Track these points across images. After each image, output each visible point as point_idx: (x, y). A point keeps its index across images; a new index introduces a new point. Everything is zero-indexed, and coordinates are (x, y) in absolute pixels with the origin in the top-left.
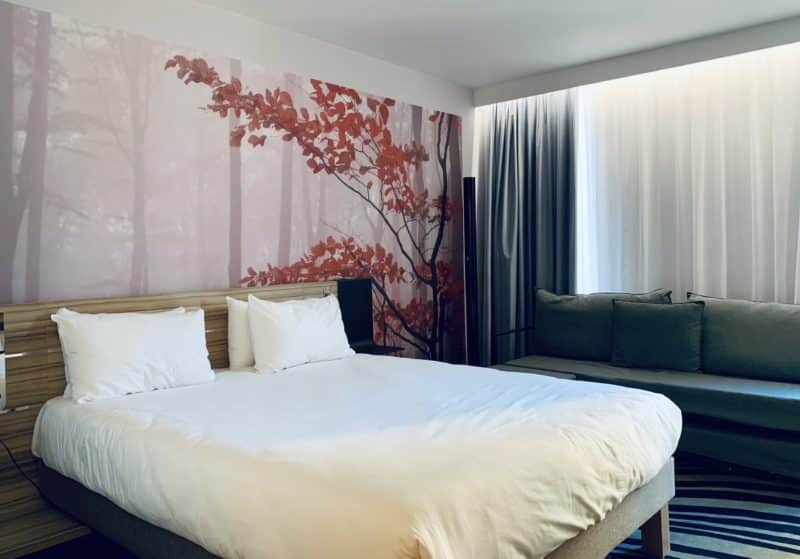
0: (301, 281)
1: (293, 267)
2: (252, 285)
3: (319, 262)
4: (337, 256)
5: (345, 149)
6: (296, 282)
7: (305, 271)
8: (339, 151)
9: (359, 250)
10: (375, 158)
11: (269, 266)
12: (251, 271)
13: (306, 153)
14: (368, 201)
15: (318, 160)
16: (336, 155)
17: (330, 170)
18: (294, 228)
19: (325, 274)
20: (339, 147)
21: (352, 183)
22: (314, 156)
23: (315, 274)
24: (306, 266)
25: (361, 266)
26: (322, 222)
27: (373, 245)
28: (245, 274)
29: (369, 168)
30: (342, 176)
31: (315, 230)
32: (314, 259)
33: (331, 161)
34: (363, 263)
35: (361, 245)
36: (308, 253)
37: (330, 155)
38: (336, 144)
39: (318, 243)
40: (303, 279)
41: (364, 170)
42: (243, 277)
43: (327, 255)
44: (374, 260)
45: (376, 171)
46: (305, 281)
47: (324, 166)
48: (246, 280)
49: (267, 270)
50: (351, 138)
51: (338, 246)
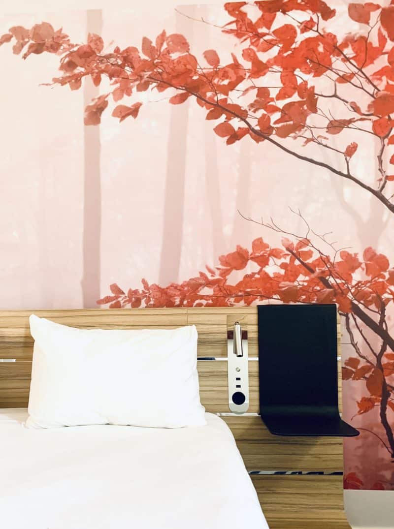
0: (200, 305)
1: (183, 286)
2: (117, 306)
3: (235, 278)
4: (273, 269)
5: (296, 98)
6: (190, 305)
7: (207, 291)
8: (280, 104)
9: (324, 260)
10: (364, 102)
11: (144, 282)
12: (116, 289)
13: (211, 116)
14: (349, 176)
15: (236, 124)
16: (275, 109)
17: (262, 134)
18: (188, 230)
19: (248, 298)
20: (280, 97)
21: (313, 151)
22: (228, 119)
23: (230, 295)
24: (209, 284)
25: (328, 285)
26: (243, 217)
27: (357, 250)
28: (106, 292)
29: (351, 121)
30: (287, 142)
31: (228, 230)
32: (225, 273)
33: (264, 121)
34: (331, 280)
35: (328, 252)
36: (214, 264)
37: (261, 112)
38: (273, 93)
39: (233, 250)
40: (204, 302)
41: (336, 126)
42: (102, 297)
43: (252, 267)
44: (358, 276)
45: (368, 125)
46: (208, 305)
47: (249, 130)
48: (107, 300)
49: (141, 288)
50: (306, 77)
51: (275, 254)
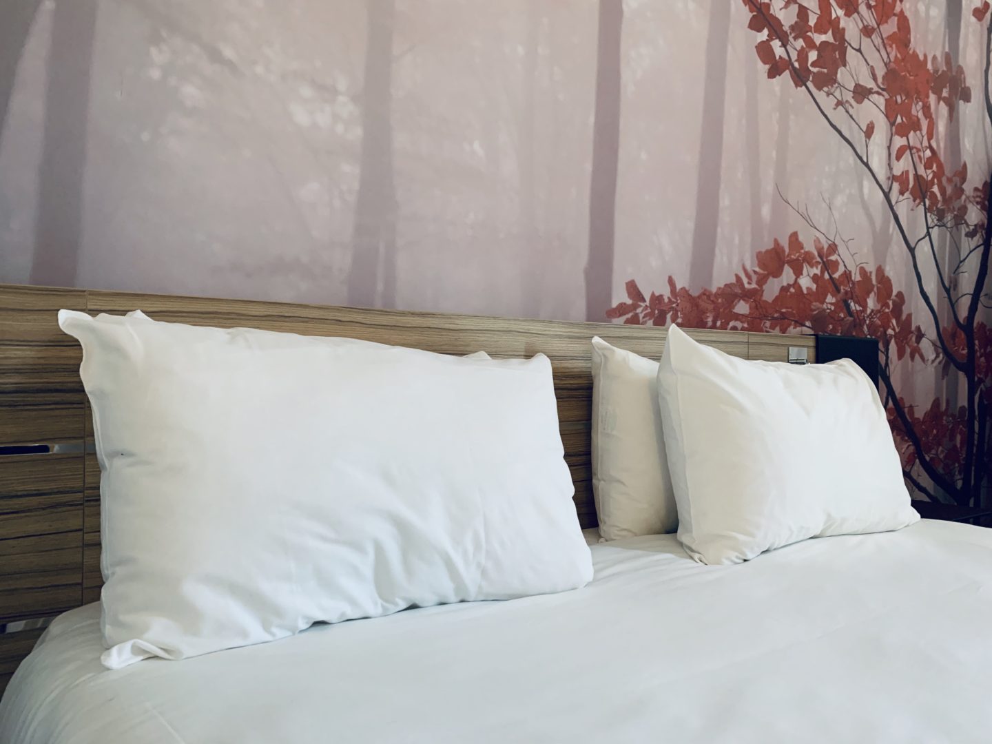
0: (734, 328)
1: (717, 295)
2: (634, 321)
3: (772, 290)
4: (805, 282)
5: (828, 37)
6: (724, 327)
7: (742, 308)
8: (819, 38)
9: (847, 275)
10: (881, 72)
11: (671, 282)
12: (633, 289)
13: (755, 25)
14: (867, 165)
15: (776, 45)
16: (810, 44)
17: (800, 78)
18: (725, 201)
19: (782, 322)
20: (820, 28)
21: (838, 116)
22: (770, 37)
23: (766, 317)
24: (747, 295)
25: (850, 313)
26: (781, 198)
27: (871, 268)
28: (620, 297)
29: (870, 91)
30: (821, 96)
31: (766, 211)
32: (762, 280)
33: (802, 55)
34: (854, 306)
35: (852, 267)
36: (751, 265)
37: (800, 43)
38: (812, 22)
39: (771, 246)
40: (739, 324)
41: (861, 93)
42: (615, 304)
43: (787, 276)
44: (871, 303)
45: (881, 101)
46: (743, 329)
47: (788, 64)
48: (622, 310)
49: (666, 292)
50: (840, 13)
51: (808, 259)
